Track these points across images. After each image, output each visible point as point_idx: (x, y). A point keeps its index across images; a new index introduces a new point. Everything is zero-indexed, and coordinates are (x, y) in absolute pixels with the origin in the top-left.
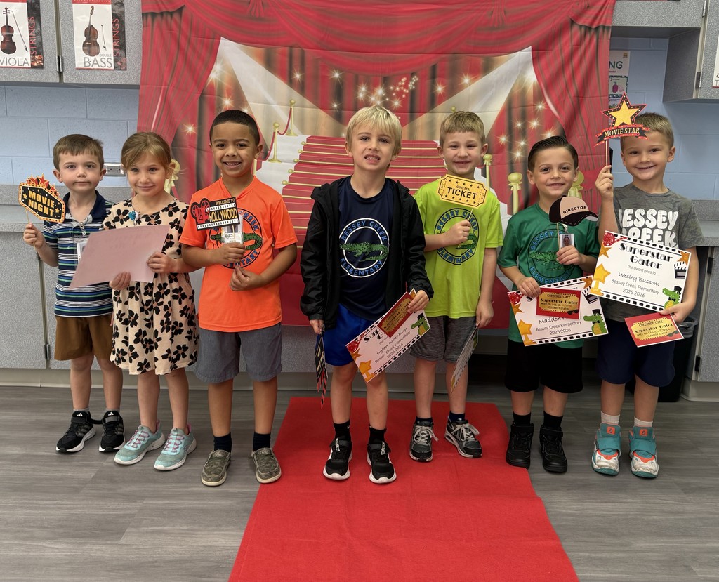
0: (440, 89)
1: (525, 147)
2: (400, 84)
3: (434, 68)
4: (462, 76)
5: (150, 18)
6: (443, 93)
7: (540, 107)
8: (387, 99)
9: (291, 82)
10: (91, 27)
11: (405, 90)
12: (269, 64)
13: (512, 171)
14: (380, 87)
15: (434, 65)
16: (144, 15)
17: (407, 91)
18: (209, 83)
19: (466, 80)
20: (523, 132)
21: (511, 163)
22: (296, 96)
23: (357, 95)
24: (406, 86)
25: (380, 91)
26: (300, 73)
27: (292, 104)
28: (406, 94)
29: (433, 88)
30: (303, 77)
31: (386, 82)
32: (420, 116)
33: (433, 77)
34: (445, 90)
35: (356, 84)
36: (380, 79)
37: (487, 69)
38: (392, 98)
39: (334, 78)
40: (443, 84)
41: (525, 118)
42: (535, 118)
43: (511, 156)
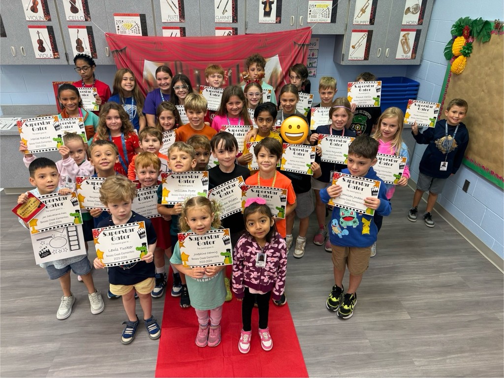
10: (79, 39)
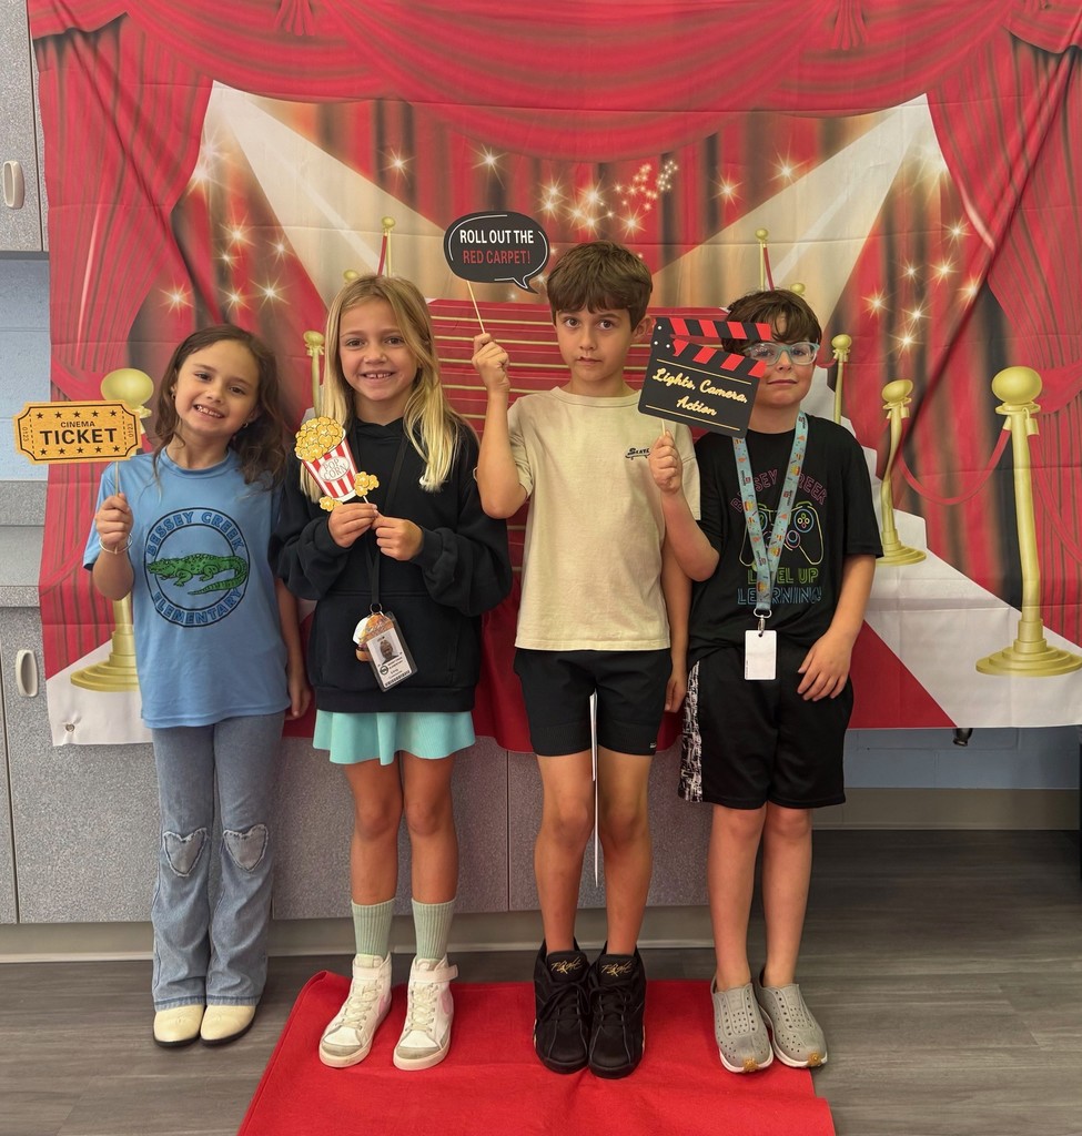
0: (728, 190)
1: (923, 324)
2: (637, 178)
3: (712, 141)
4: (776, 160)
5: (51, 48)
6: (735, 199)
7: (957, 231)
8: (610, 214)
9: (382, 178)
11: (649, 194)
12: (329, 138)
13: (892, 378)
14: (591, 186)
15: (714, 135)
16: (39, 43)
17: (655, 196)
18: (191, 191)
19: (786, 171)
20: (919, 290)
21: (891, 358)
22: (396, 208)
23: (539, 205)
24: (651, 184)
25: (592, 196)
26: (402, 159)
27: (388, 227)
28: (653, 203)
29: (712, 189)
30: (411, 166)
31: (604, 176)
32: (687, 251)
33: (712, 162)
34: (740, 191)
35: (538, 179)
36: (592, 169)
37: (830, 143)
38: (620, 211)
39: (486, 166)
40: (735, 177)
41: (923, 256)
42: (946, 257)
43: (890, 342)
